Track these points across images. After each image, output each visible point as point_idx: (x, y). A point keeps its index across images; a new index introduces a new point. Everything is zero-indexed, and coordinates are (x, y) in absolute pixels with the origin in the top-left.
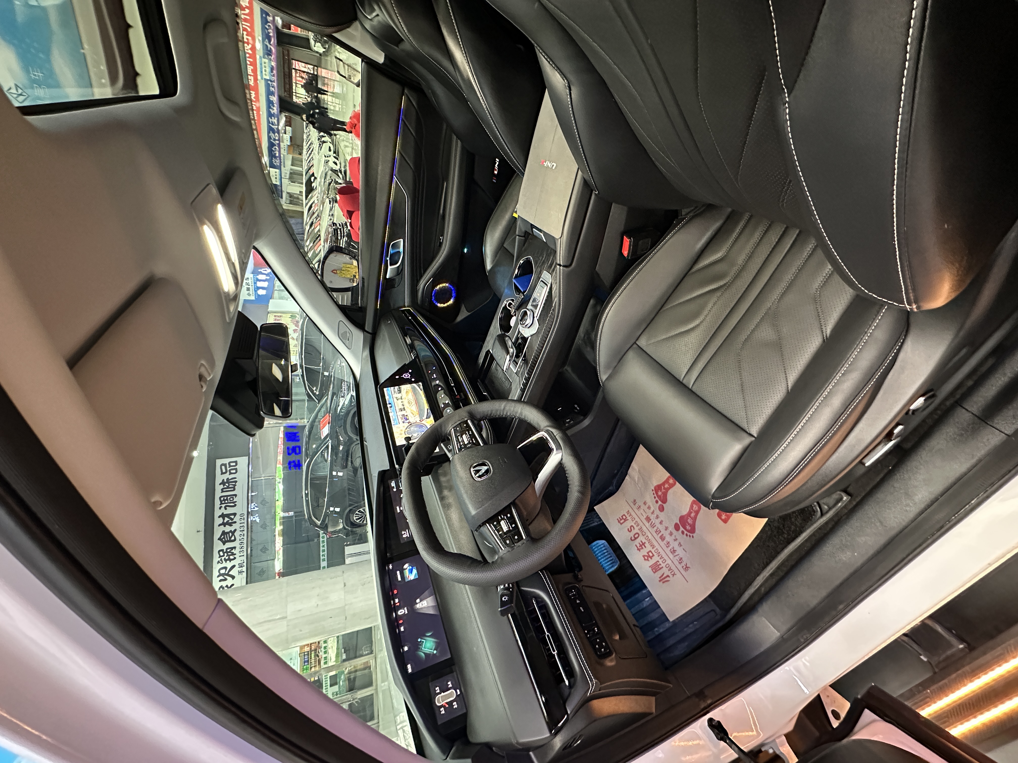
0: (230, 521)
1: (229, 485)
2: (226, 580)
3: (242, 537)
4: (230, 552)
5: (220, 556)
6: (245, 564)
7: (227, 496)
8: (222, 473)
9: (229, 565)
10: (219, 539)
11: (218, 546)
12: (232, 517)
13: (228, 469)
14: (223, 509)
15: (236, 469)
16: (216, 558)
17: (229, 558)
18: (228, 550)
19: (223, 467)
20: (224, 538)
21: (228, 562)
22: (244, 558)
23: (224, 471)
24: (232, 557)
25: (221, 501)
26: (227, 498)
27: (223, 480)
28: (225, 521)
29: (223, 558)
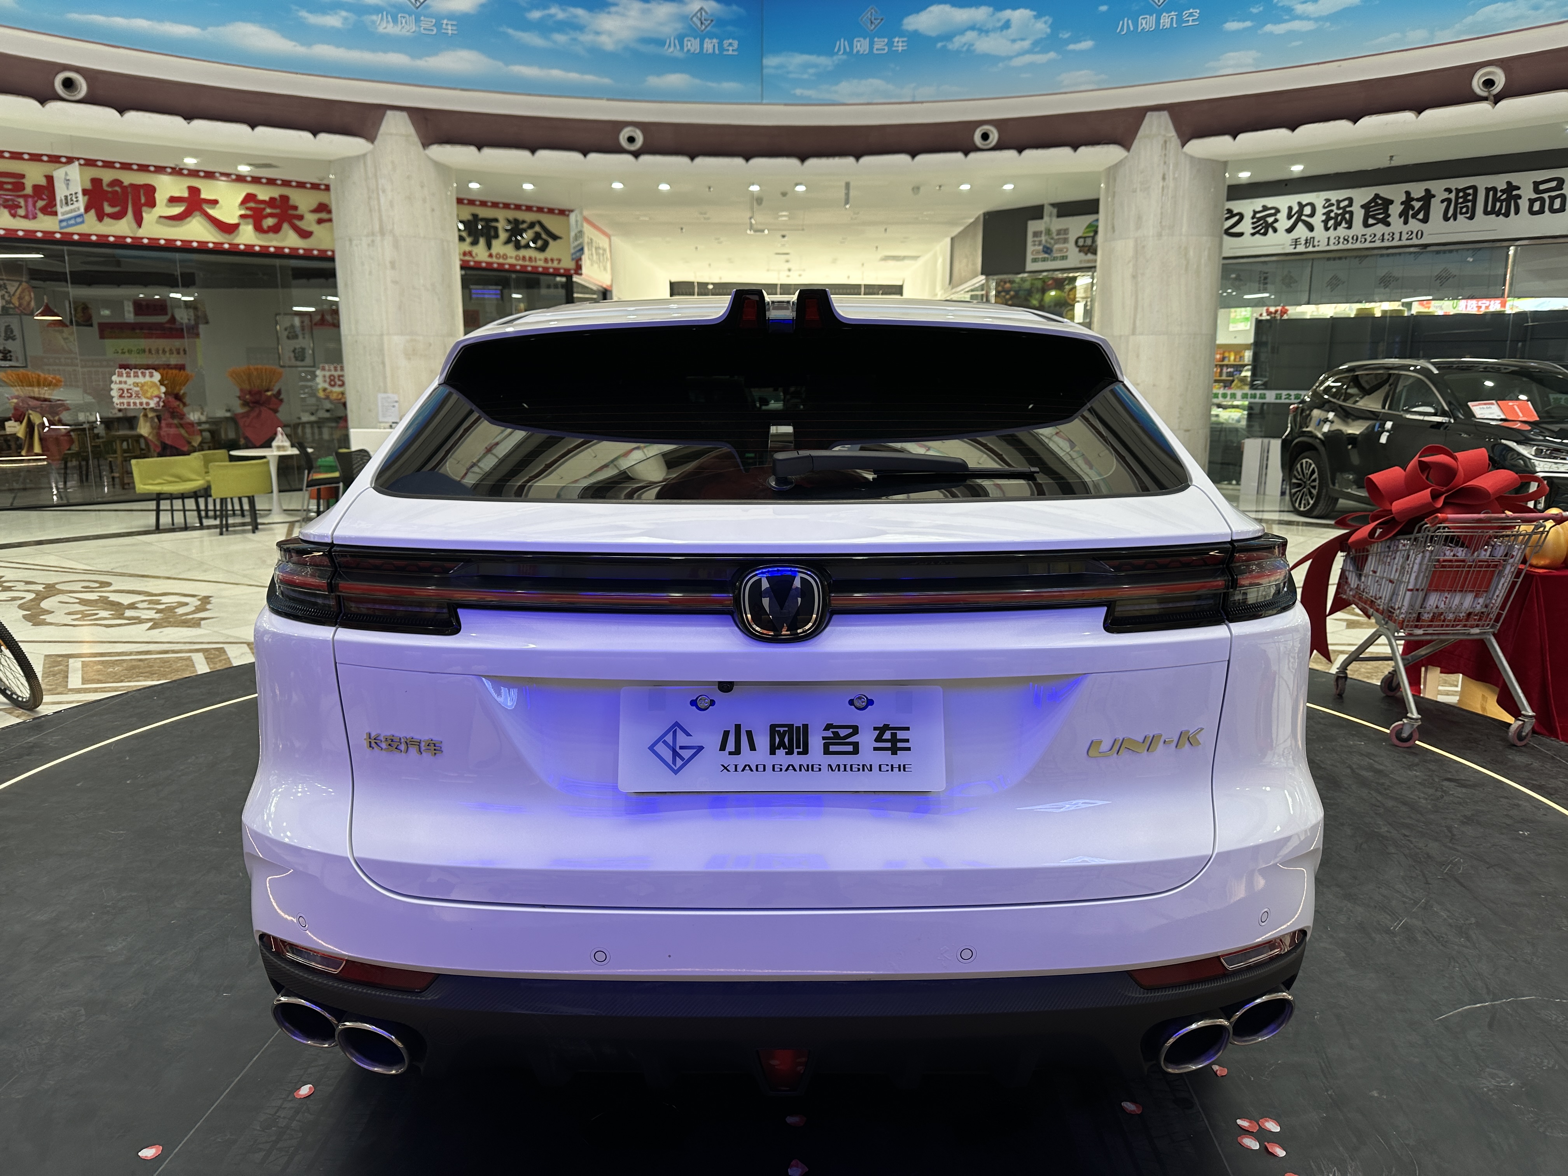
0: (1411, 212)
1: (1502, 201)
2: (1289, 217)
3: (1369, 239)
4: (1344, 218)
5: (1339, 202)
6: (1311, 249)
7: (1474, 201)
8: (1536, 184)
9: (1317, 221)
10: (1377, 196)
11: (1362, 196)
12: (1421, 216)
13: (1546, 196)
14: (1446, 195)
15: (1541, 211)
16: (1335, 195)
17: (1332, 218)
18: (1347, 216)
19: (1553, 184)
20: (1377, 204)
21: (1324, 217)
22: (1323, 247)
23: (1542, 187)
24: (1331, 223)
25: (1464, 190)
26: (1469, 201)
27: (1518, 188)
28: (1414, 203)
29: (1334, 208)
